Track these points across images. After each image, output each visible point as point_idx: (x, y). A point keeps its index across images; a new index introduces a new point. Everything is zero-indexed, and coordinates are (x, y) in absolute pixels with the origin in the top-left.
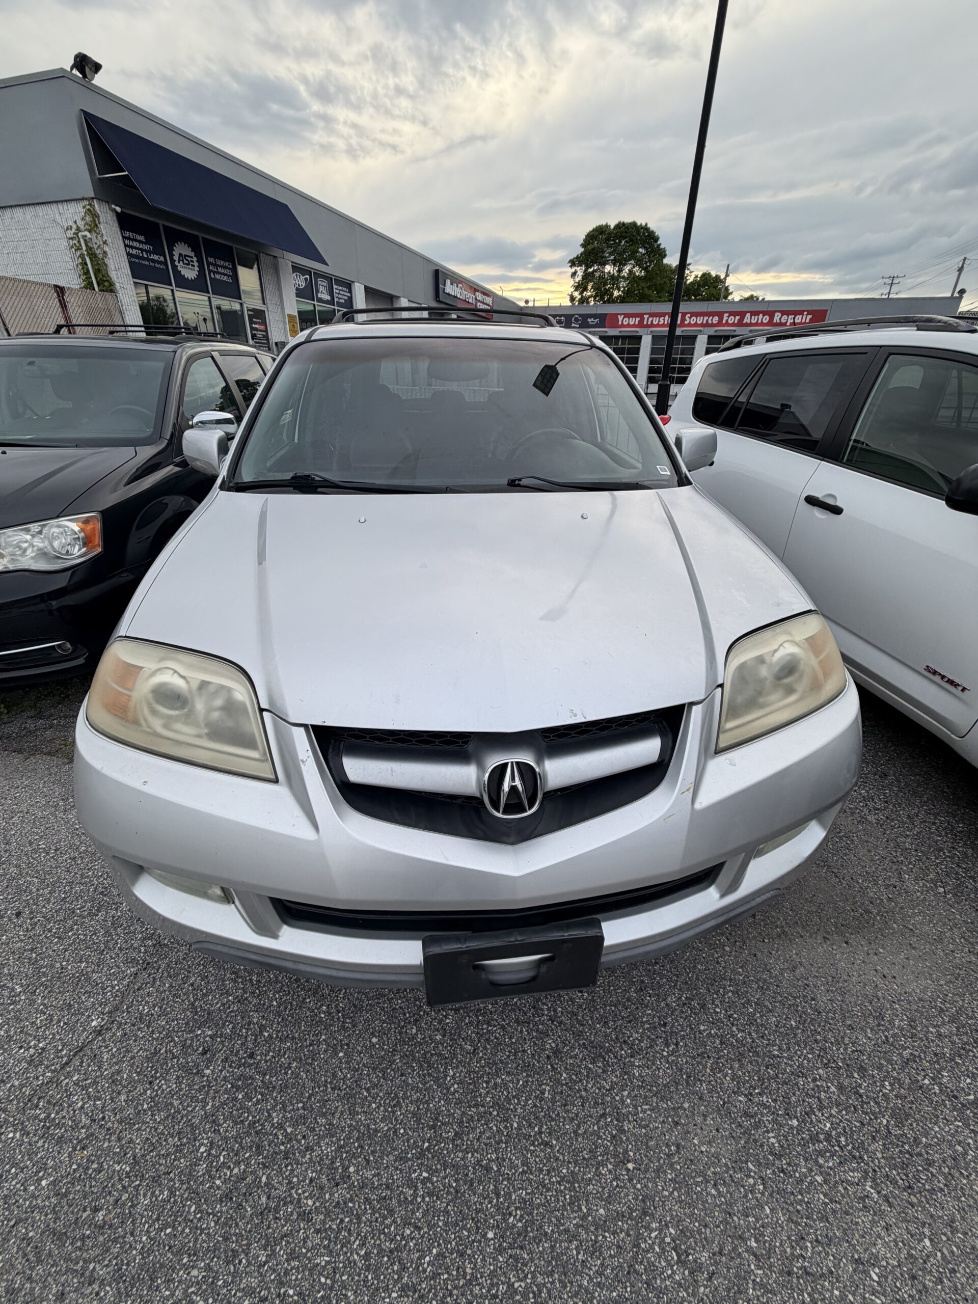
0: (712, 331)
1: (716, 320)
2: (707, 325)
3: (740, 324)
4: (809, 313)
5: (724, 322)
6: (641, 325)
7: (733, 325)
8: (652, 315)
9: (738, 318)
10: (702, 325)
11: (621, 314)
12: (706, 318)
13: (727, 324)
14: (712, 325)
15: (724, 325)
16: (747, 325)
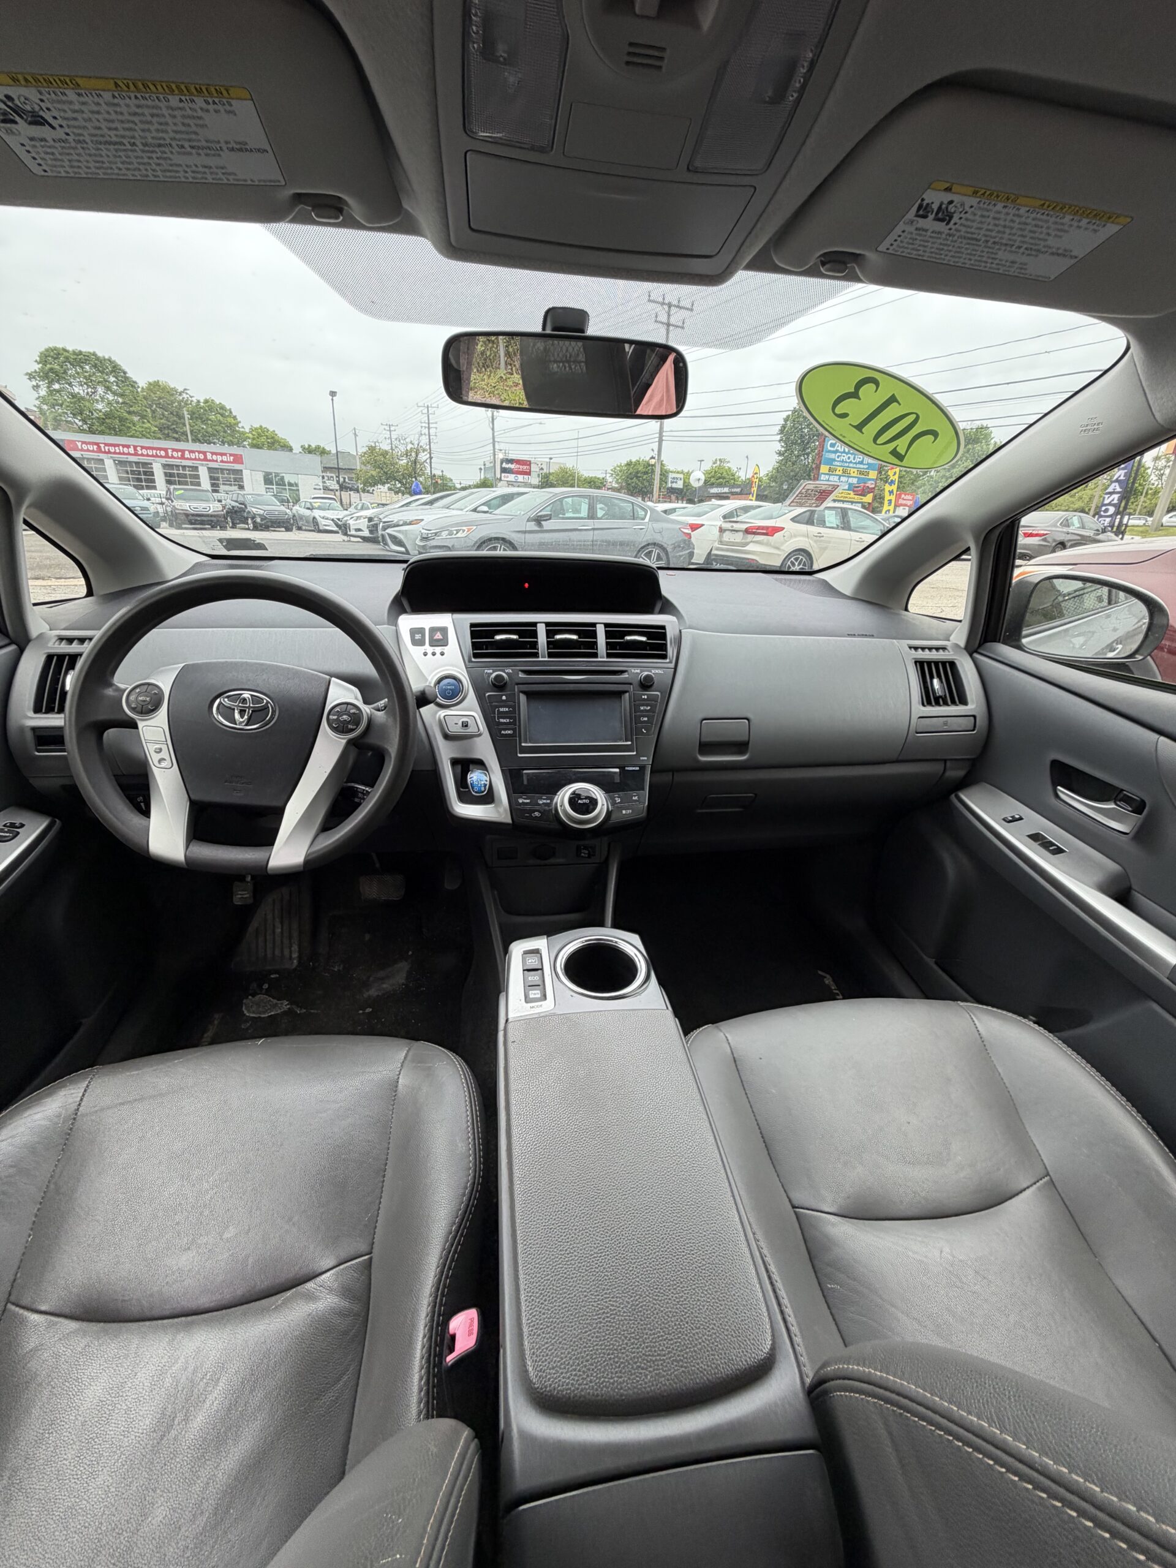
0: (164, 461)
1: (163, 453)
2: (157, 456)
3: (183, 457)
4: (231, 455)
5: (170, 455)
6: (99, 450)
7: (178, 458)
8: (106, 445)
9: (180, 454)
10: (153, 456)
11: (79, 441)
12: (154, 451)
13: (173, 457)
14: (161, 457)
15: (169, 458)
16: (187, 459)
